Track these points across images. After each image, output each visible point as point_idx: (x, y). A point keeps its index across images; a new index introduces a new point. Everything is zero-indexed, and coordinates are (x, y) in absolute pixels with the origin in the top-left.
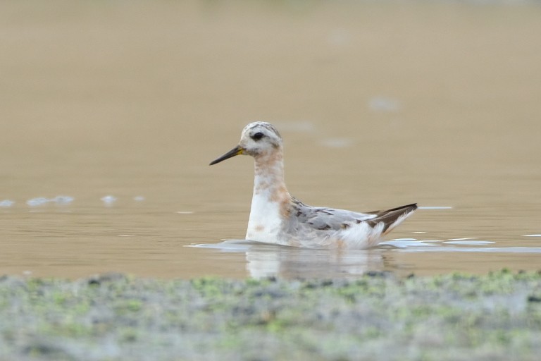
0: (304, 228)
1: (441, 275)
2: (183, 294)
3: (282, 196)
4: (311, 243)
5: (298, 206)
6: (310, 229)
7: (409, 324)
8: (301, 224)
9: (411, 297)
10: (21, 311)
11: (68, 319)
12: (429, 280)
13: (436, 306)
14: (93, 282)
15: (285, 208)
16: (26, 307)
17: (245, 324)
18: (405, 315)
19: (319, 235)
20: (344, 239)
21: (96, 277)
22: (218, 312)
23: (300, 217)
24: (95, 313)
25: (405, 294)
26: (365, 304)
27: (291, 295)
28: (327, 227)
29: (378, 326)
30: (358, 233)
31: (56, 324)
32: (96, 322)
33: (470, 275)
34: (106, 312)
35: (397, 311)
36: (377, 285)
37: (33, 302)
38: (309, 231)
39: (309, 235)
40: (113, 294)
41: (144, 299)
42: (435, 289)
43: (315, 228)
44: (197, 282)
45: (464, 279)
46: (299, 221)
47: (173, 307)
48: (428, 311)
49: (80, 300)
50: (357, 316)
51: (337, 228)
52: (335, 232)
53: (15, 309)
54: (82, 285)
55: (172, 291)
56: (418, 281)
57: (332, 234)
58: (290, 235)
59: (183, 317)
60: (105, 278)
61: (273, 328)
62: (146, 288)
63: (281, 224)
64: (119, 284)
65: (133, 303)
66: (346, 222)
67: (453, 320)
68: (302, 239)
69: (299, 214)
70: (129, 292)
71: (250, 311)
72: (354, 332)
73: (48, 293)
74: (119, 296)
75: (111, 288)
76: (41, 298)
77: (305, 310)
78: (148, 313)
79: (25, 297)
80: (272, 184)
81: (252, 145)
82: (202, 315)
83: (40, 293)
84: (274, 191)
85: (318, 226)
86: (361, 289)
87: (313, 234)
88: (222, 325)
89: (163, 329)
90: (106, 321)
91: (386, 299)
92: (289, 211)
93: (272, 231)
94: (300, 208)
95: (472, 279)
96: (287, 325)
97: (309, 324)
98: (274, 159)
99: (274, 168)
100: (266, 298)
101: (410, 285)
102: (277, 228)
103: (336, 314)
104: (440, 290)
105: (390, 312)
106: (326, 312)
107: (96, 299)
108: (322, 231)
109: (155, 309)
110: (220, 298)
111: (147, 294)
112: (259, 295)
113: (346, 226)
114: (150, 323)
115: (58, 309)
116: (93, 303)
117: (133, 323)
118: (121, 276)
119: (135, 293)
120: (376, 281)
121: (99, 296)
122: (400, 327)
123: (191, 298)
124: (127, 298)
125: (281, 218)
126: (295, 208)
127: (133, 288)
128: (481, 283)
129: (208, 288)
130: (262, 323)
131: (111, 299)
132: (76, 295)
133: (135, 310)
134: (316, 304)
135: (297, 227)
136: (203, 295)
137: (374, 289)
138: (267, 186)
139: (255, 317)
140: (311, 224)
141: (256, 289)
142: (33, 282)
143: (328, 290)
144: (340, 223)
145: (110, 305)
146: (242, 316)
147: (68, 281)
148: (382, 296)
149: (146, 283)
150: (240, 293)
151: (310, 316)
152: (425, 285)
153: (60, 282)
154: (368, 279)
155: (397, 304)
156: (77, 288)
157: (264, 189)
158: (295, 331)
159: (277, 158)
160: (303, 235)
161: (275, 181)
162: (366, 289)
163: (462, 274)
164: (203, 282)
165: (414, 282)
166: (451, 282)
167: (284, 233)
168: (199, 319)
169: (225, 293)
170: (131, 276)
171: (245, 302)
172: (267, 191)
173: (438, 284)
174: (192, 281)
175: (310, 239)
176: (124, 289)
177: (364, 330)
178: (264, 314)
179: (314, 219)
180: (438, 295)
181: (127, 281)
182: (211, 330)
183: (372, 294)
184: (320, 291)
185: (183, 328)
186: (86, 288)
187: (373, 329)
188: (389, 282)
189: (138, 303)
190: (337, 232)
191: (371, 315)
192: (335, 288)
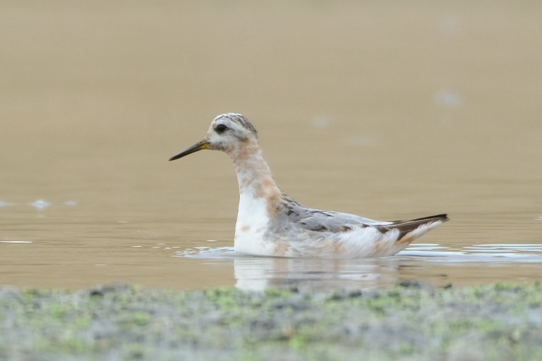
0: (295, 229)
1: (481, 286)
2: (195, 307)
3: (268, 191)
4: (302, 244)
5: (290, 205)
6: (301, 230)
7: (446, 340)
8: (292, 223)
9: (449, 310)
10: (16, 326)
11: (67, 335)
12: (469, 290)
13: (476, 320)
14: (95, 294)
15: (273, 206)
16: (21, 321)
17: (265, 339)
18: (441, 329)
19: (311, 236)
20: (342, 242)
21: (99, 287)
22: (234, 325)
23: (291, 216)
24: (97, 327)
25: (441, 306)
26: (397, 317)
27: (315, 307)
28: (323, 228)
29: (412, 342)
30: (362, 237)
31: (54, 340)
32: (98, 337)
33: (514, 285)
34: (109, 326)
35: (433, 326)
36: (411, 296)
37: (28, 315)
38: (299, 232)
39: (300, 236)
40: (118, 307)
41: (152, 312)
42: (476, 301)
43: (308, 229)
44: (211, 293)
45: (508, 289)
46: (290, 220)
47: (184, 321)
48: (468, 325)
49: (80, 313)
50: (389, 331)
51: (335, 230)
52: (333, 235)
53: (8, 323)
54: (83, 296)
55: (183, 303)
56: (457, 292)
57: (328, 236)
58: (278, 235)
59: (195, 332)
60: (110, 289)
61: (295, 344)
62: (154, 300)
63: (268, 223)
64: (125, 295)
65: (139, 316)
66: (347, 225)
67: (495, 335)
68: (291, 240)
69: (290, 213)
70: (135, 305)
71: (269, 325)
72: (385, 348)
73: (45, 305)
74: (124, 309)
75: (115, 300)
76: (38, 311)
77: (331, 324)
78: (156, 327)
79: (20, 310)
80: (254, 179)
81: (215, 138)
82: (217, 330)
83: (37, 306)
84: (259, 187)
85: (312, 226)
86: (393, 300)
87: (305, 234)
88: (238, 341)
89: (173, 345)
90: (109, 336)
91: (422, 312)
92: (277, 209)
93: (258, 231)
94: (293, 207)
95: (516, 290)
96: (310, 340)
97: (336, 340)
98: (246, 153)
99: (249, 161)
100: (288, 311)
101: (447, 296)
102: (263, 228)
103: (365, 328)
104: (481, 302)
105: (425, 326)
106: (353, 326)
107: (99, 312)
108: (315, 232)
109: (164, 323)
110: (236, 310)
111: (156, 306)
112: (280, 307)
113: (347, 229)
114: (159, 338)
115: (56, 323)
116: (95, 317)
117: (140, 339)
118: (126, 287)
119: (142, 305)
120: (409, 291)
121: (102, 309)
122: (436, 343)
123: (204, 311)
124: (133, 310)
125: (268, 216)
126: (286, 205)
127: (140, 300)
128: (526, 294)
129: (223, 300)
130: (284, 339)
131: (116, 313)
132: (77, 308)
133: (142, 324)
134: (343, 318)
135: (286, 226)
136: (217, 307)
137: (408, 301)
138: (250, 182)
139: (275, 332)
140: (304, 224)
141: (277, 301)
142: (29, 293)
143: (356, 302)
144: (340, 226)
145: (114, 318)
146: (260, 331)
147: (68, 292)
148: (416, 309)
149: (155, 294)
150: (258, 306)
151: (336, 330)
152: (464, 297)
153: (58, 293)
154: (401, 290)
155: (433, 318)
156: (76, 300)
157: (247, 186)
158: (320, 348)
159: (248, 151)
160: (293, 236)
161: (256, 175)
162: (399, 301)
163: (505, 284)
164: (218, 293)
165: (452, 293)
166: (493, 293)
167: (271, 233)
168: (213, 334)
169: (242, 305)
170: (137, 287)
171: (263, 315)
172: (250, 187)
173: (479, 295)
174: (205, 292)
175: (300, 240)
176: (129, 301)
177: (396, 346)
178: (285, 329)
179: (309, 219)
180: (478, 307)
181: (134, 292)
182: (226, 346)
183: (405, 307)
184: (347, 303)
185: (195, 344)
186: (87, 300)
187: (406, 346)
188: (424, 293)
189: (147, 317)
190: (335, 234)
191: (405, 329)
192: (364, 299)
